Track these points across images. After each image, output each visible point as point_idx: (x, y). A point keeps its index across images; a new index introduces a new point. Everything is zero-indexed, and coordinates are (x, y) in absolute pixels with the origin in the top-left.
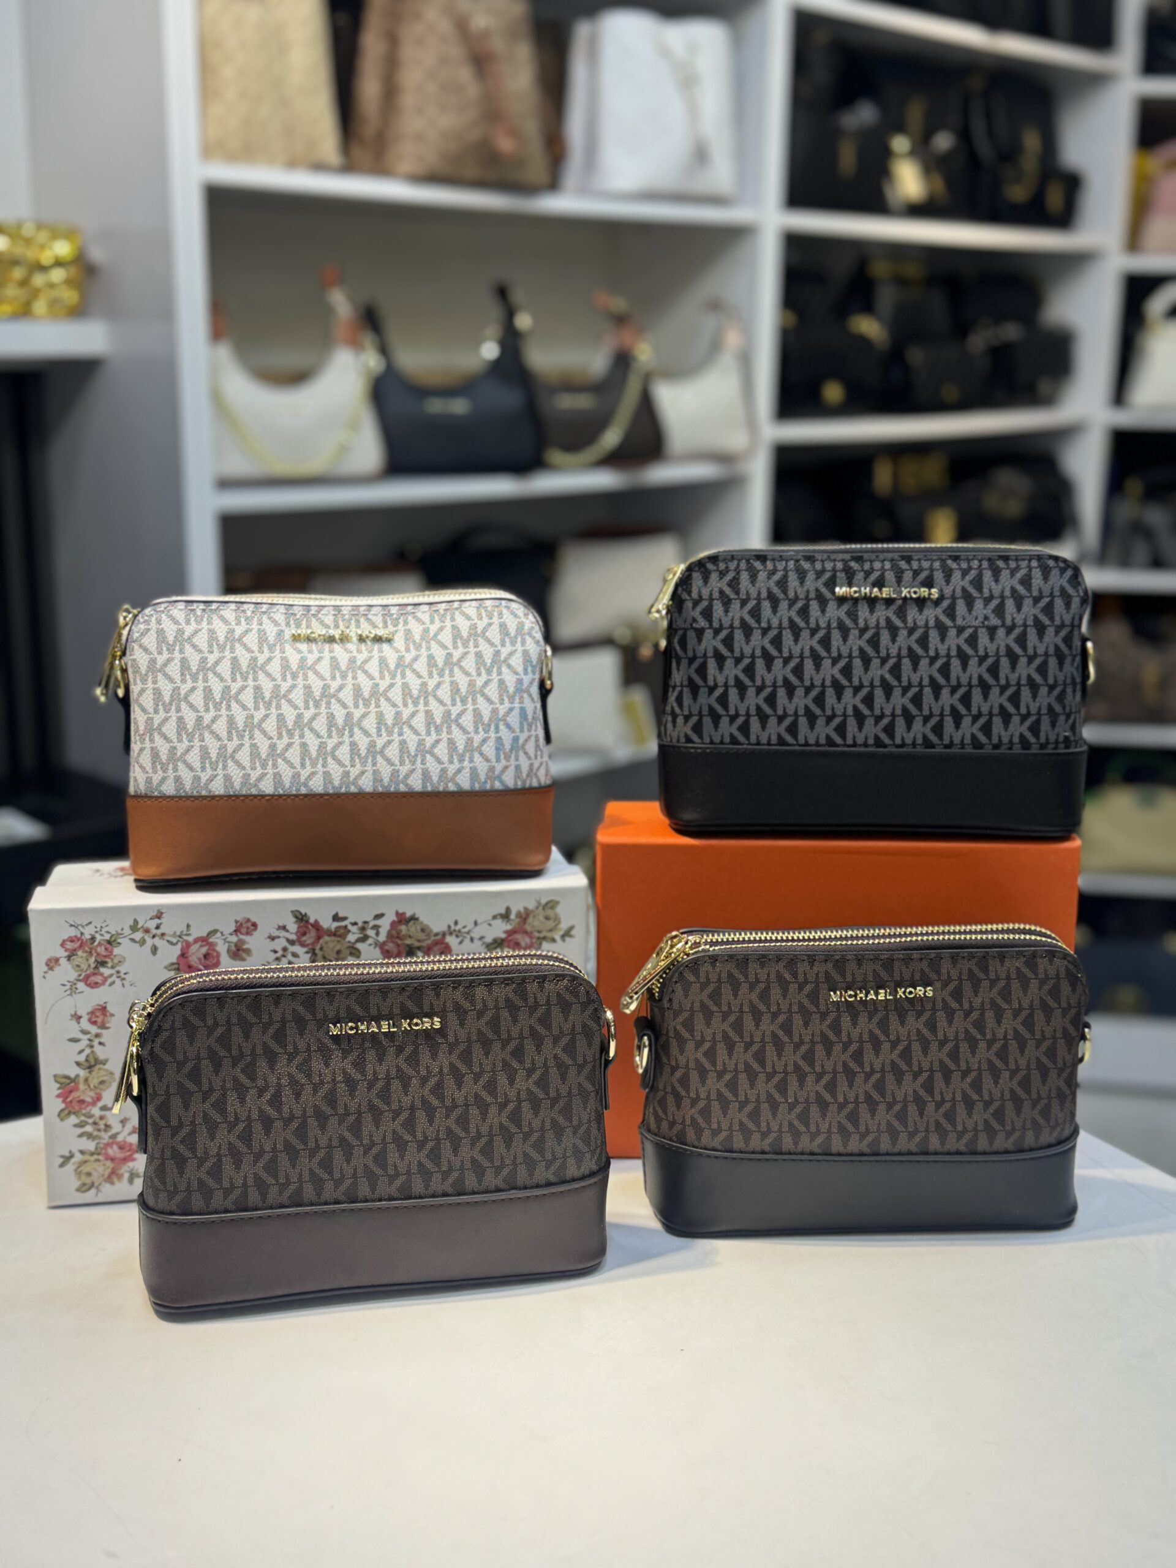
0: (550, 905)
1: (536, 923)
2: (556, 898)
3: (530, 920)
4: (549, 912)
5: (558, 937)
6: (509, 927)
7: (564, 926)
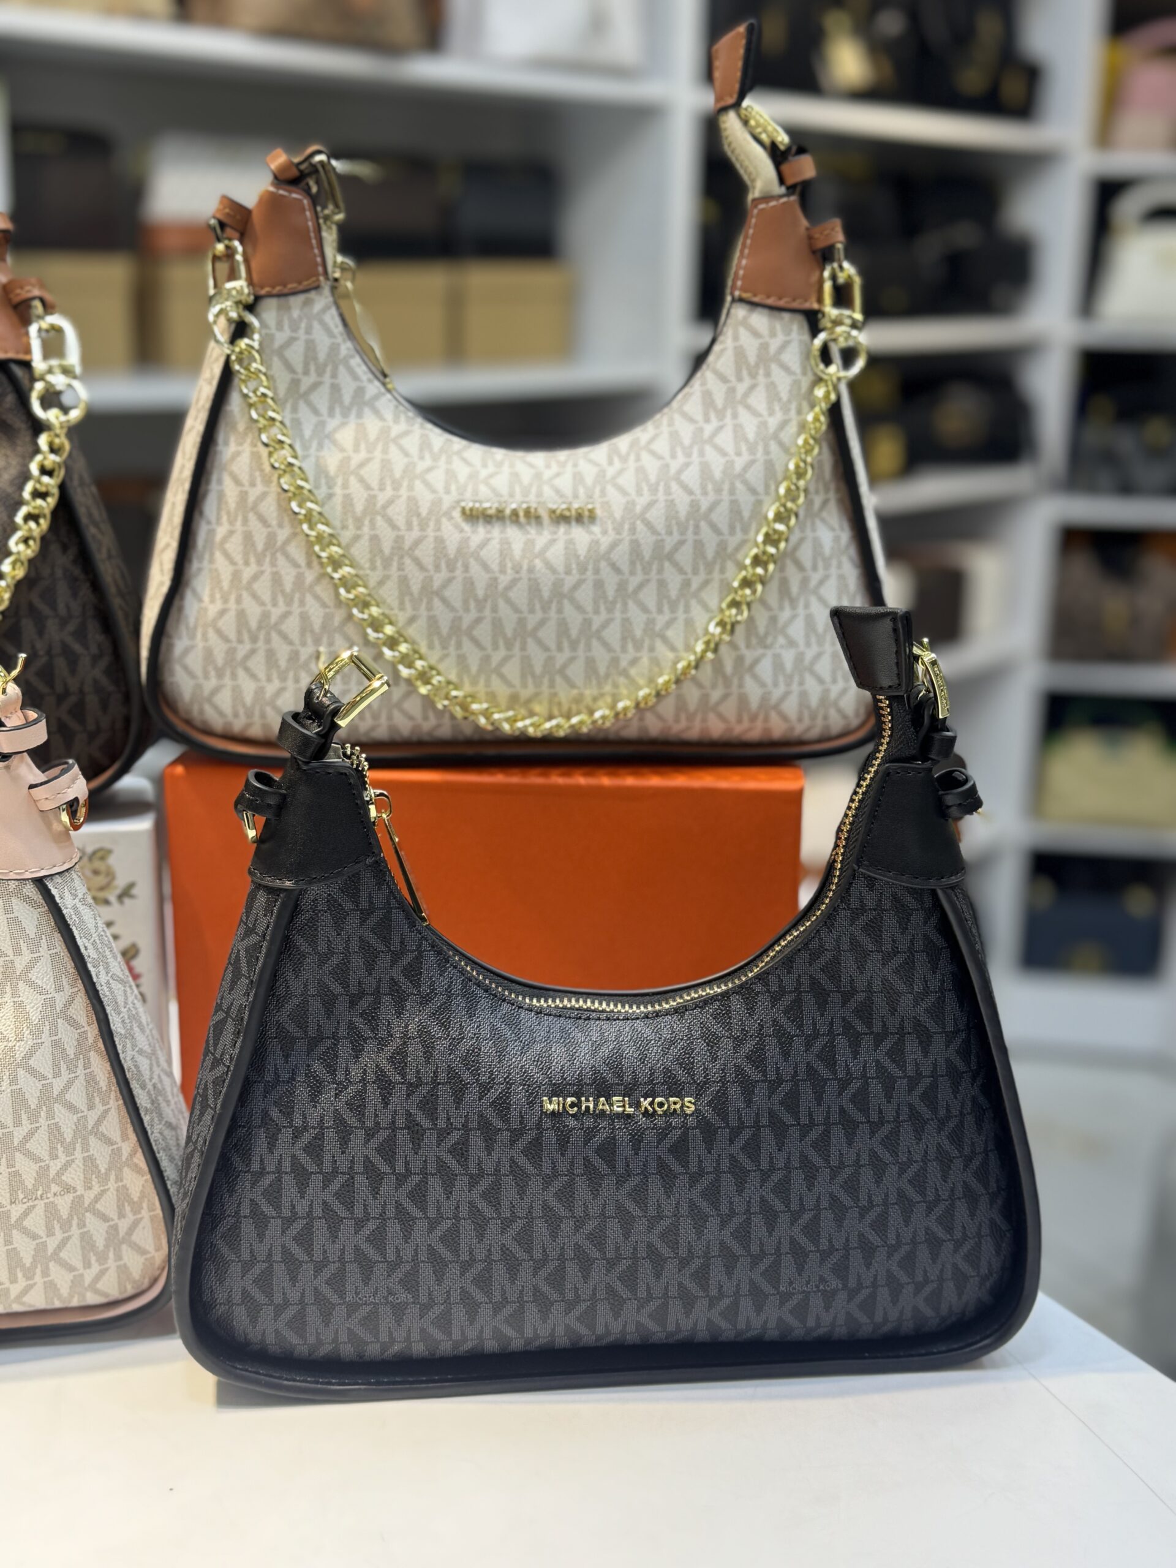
0: (99, 854)
2: (107, 845)
4: (97, 864)
5: (113, 898)
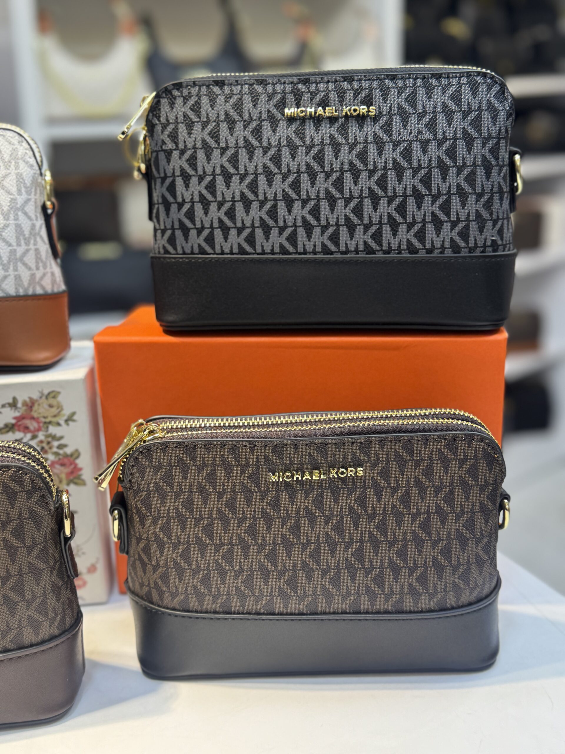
0: (52, 395)
1: (40, 411)
2: (58, 389)
3: (36, 407)
4: (51, 401)
5: (62, 422)
6: (17, 414)
7: (66, 412)
